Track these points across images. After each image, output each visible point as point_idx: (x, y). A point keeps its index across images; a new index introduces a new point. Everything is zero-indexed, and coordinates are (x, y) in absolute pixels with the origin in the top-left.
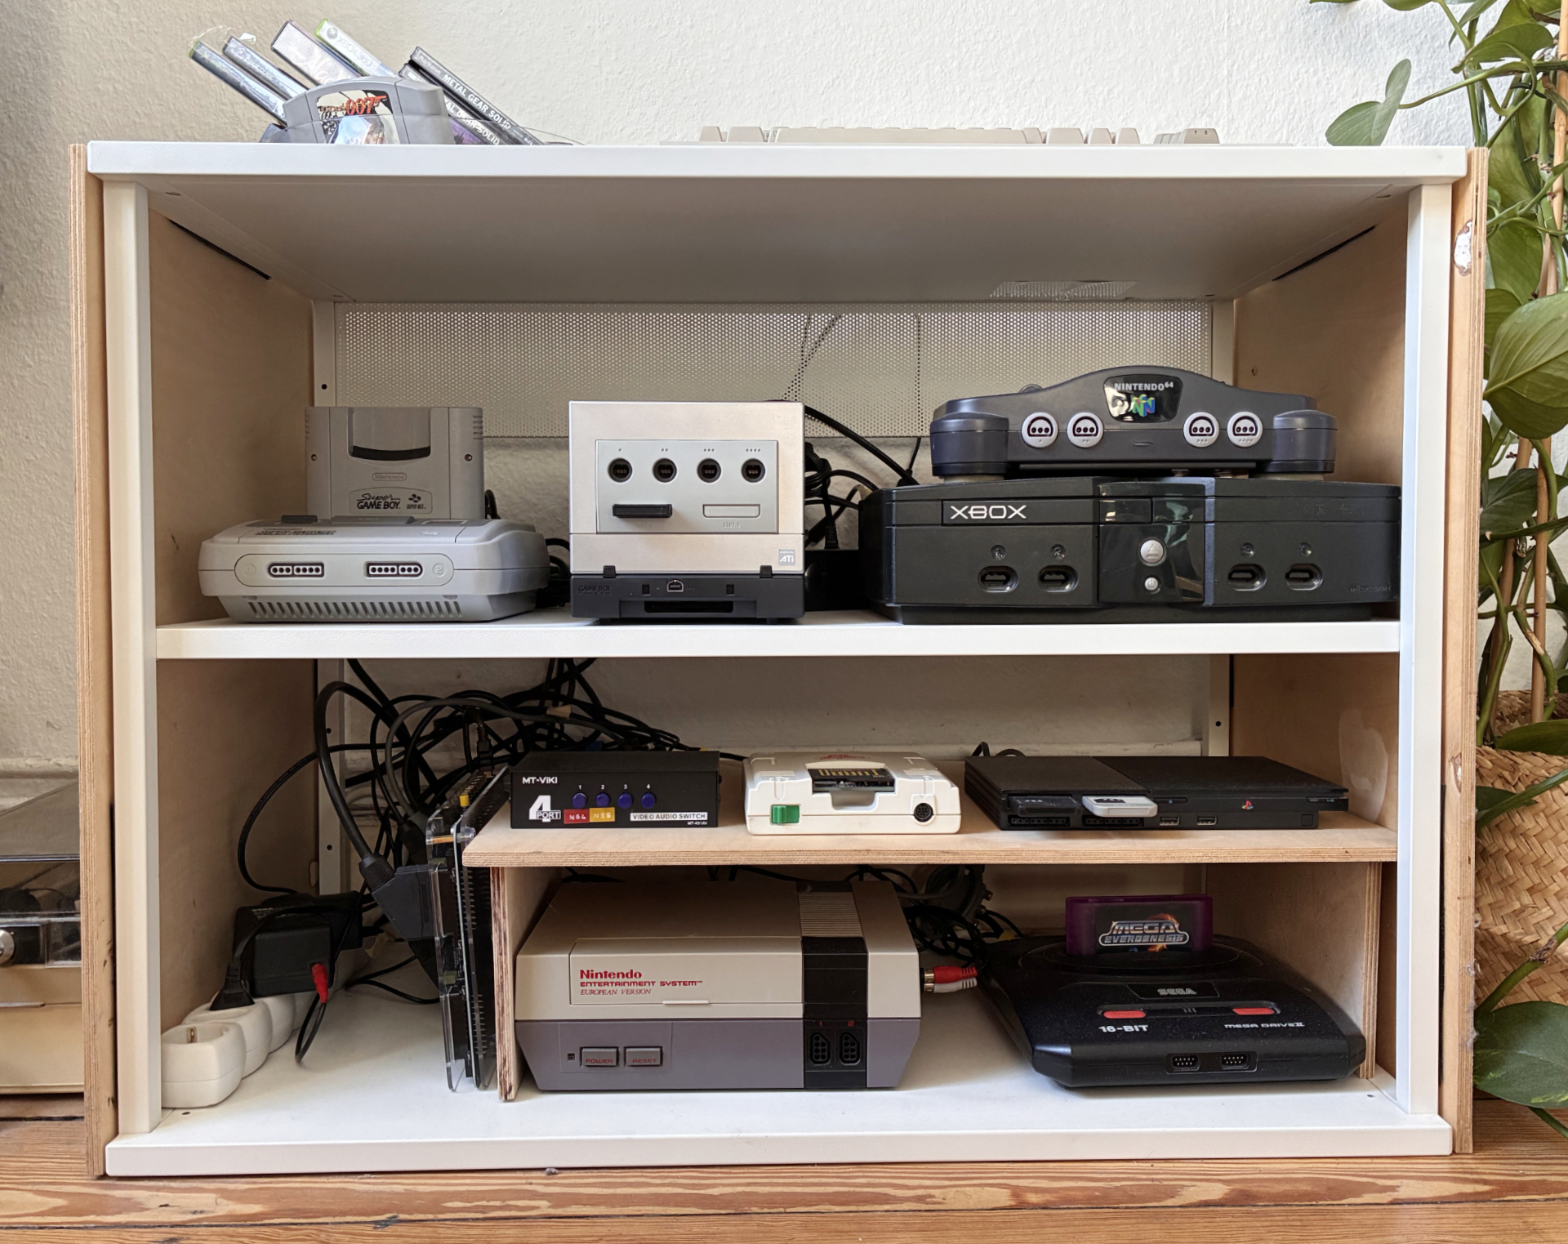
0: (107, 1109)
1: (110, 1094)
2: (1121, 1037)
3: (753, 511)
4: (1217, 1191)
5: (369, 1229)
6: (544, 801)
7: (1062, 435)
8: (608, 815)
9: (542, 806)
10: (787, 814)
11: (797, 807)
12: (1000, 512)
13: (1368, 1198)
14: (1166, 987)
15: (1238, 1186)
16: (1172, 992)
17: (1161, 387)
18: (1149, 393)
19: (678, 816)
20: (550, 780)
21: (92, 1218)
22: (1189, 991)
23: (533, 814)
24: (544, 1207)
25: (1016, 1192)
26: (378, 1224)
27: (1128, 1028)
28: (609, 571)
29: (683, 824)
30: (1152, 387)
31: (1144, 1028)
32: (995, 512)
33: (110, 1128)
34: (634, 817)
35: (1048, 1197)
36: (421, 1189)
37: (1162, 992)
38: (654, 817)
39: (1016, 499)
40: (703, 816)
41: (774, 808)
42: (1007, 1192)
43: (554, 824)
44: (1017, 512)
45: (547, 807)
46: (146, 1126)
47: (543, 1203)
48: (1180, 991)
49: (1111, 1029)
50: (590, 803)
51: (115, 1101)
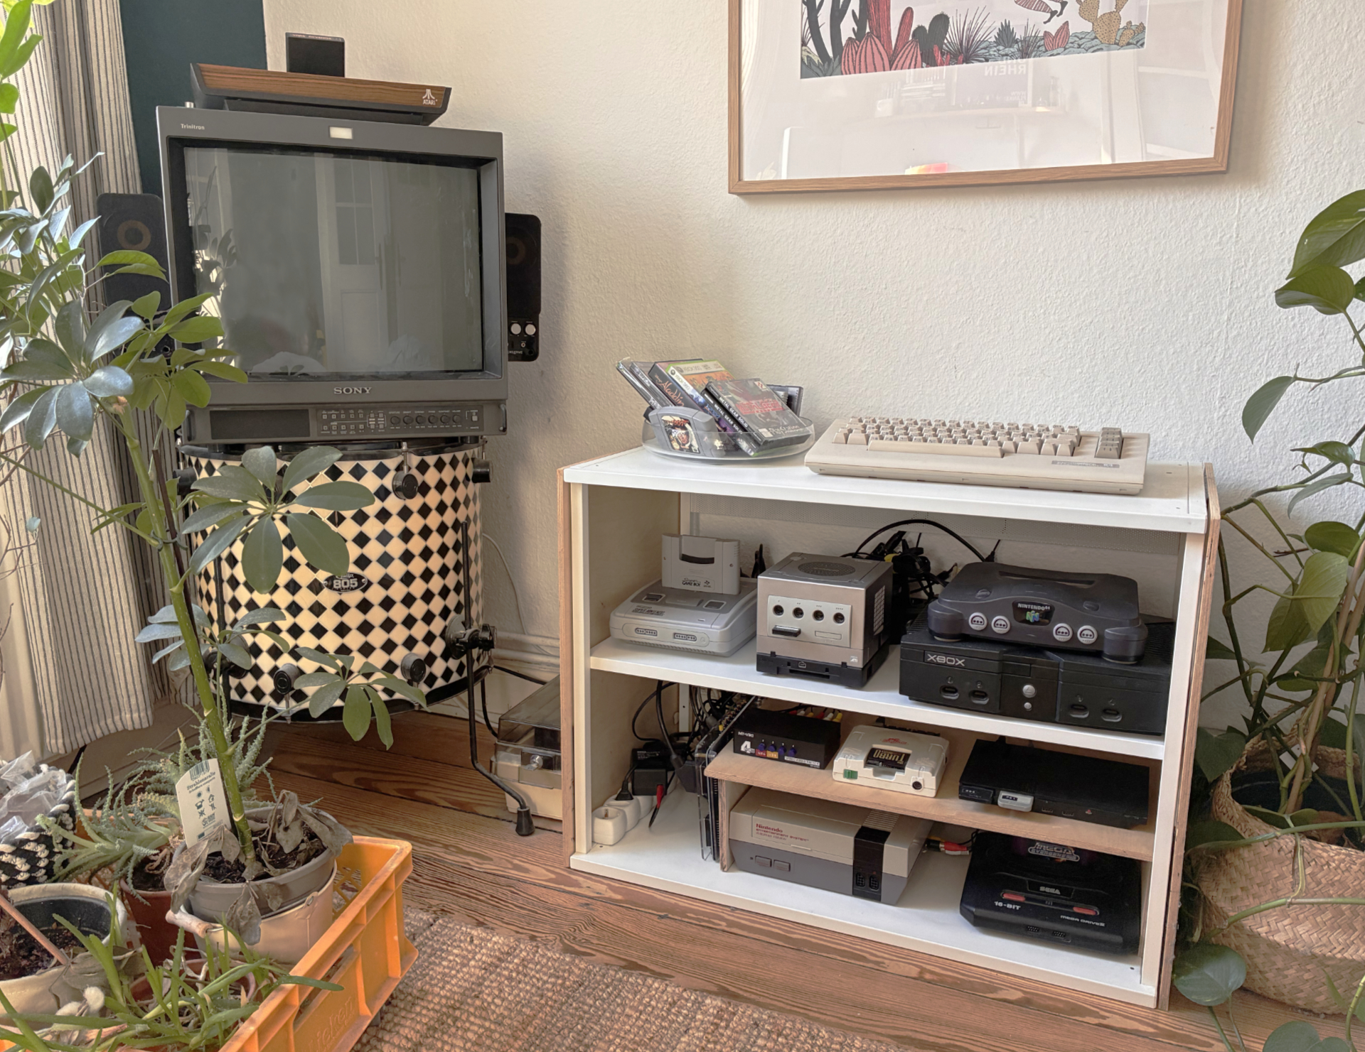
0: (571, 842)
1: (572, 836)
2: (1004, 909)
3: (838, 637)
4: (1016, 995)
5: (656, 918)
6: (747, 744)
7: (989, 625)
8: (775, 755)
9: (746, 746)
10: (851, 774)
11: (856, 772)
12: (952, 661)
13: (1087, 1019)
14: (1046, 886)
15: (1028, 996)
16: (1048, 890)
17: (1043, 608)
18: (1036, 611)
19: (806, 762)
20: (750, 735)
21: (562, 887)
22: (1058, 892)
23: (743, 749)
24: (723, 925)
25: (923, 970)
26: (661, 917)
27: (1009, 906)
28: (773, 654)
29: (809, 766)
30: (1039, 608)
31: (1018, 907)
32: (950, 661)
33: (572, 850)
34: (786, 758)
35: (935, 978)
36: (681, 904)
37: (1042, 889)
38: (795, 760)
39: (959, 655)
40: (817, 764)
41: (845, 771)
42: (918, 970)
43: (751, 755)
44: (960, 662)
45: (749, 746)
46: (585, 851)
47: (724, 924)
48: (1052, 891)
49: (1001, 904)
50: (765, 748)
51: (574, 839)
